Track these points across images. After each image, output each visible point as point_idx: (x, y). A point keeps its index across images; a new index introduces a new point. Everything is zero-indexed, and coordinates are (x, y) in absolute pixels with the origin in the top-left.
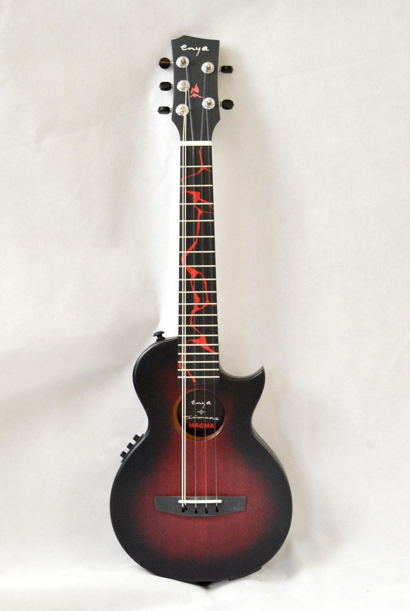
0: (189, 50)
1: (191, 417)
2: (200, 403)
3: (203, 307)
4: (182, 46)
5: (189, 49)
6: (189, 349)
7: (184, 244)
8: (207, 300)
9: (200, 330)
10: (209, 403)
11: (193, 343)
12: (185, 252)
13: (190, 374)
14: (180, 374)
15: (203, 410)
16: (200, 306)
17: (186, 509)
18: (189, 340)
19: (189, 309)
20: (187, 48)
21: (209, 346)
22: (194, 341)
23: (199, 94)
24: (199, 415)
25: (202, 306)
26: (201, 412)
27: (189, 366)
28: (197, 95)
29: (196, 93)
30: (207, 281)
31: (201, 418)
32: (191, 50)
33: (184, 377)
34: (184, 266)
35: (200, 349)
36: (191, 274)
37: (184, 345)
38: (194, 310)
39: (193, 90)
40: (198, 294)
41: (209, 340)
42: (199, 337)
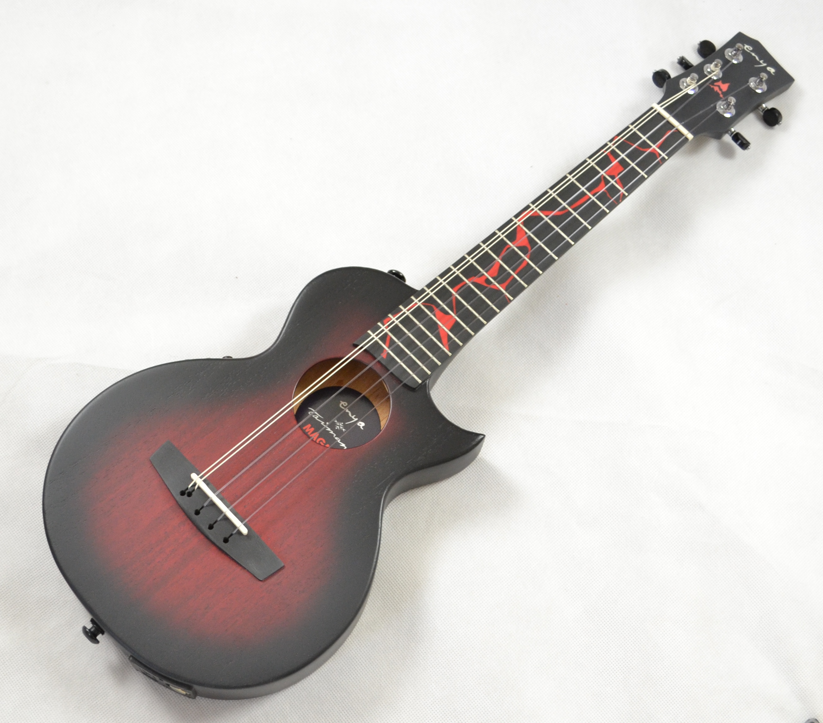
0: (751, 55)
1: (319, 418)
2: (350, 414)
3: (491, 286)
4: (747, 45)
5: (753, 54)
6: (418, 313)
7: (545, 201)
8: (506, 284)
9: (458, 307)
10: (362, 424)
11: (432, 311)
12: (536, 209)
13: (388, 342)
14: (375, 329)
15: (345, 426)
16: (487, 281)
17: (190, 494)
18: (430, 303)
19: (470, 272)
20: (751, 51)
21: (448, 335)
22: (437, 311)
23: (723, 93)
24: (332, 426)
25: (491, 283)
26: (340, 426)
27: (396, 330)
28: (720, 92)
29: (721, 90)
30: (528, 264)
31: (332, 432)
32: (755, 57)
33: (374, 337)
34: (518, 222)
35: (433, 326)
36: (517, 238)
37: (417, 302)
38: (475, 279)
39: (720, 83)
40: (501, 266)
41: (456, 328)
42: (447, 313)
